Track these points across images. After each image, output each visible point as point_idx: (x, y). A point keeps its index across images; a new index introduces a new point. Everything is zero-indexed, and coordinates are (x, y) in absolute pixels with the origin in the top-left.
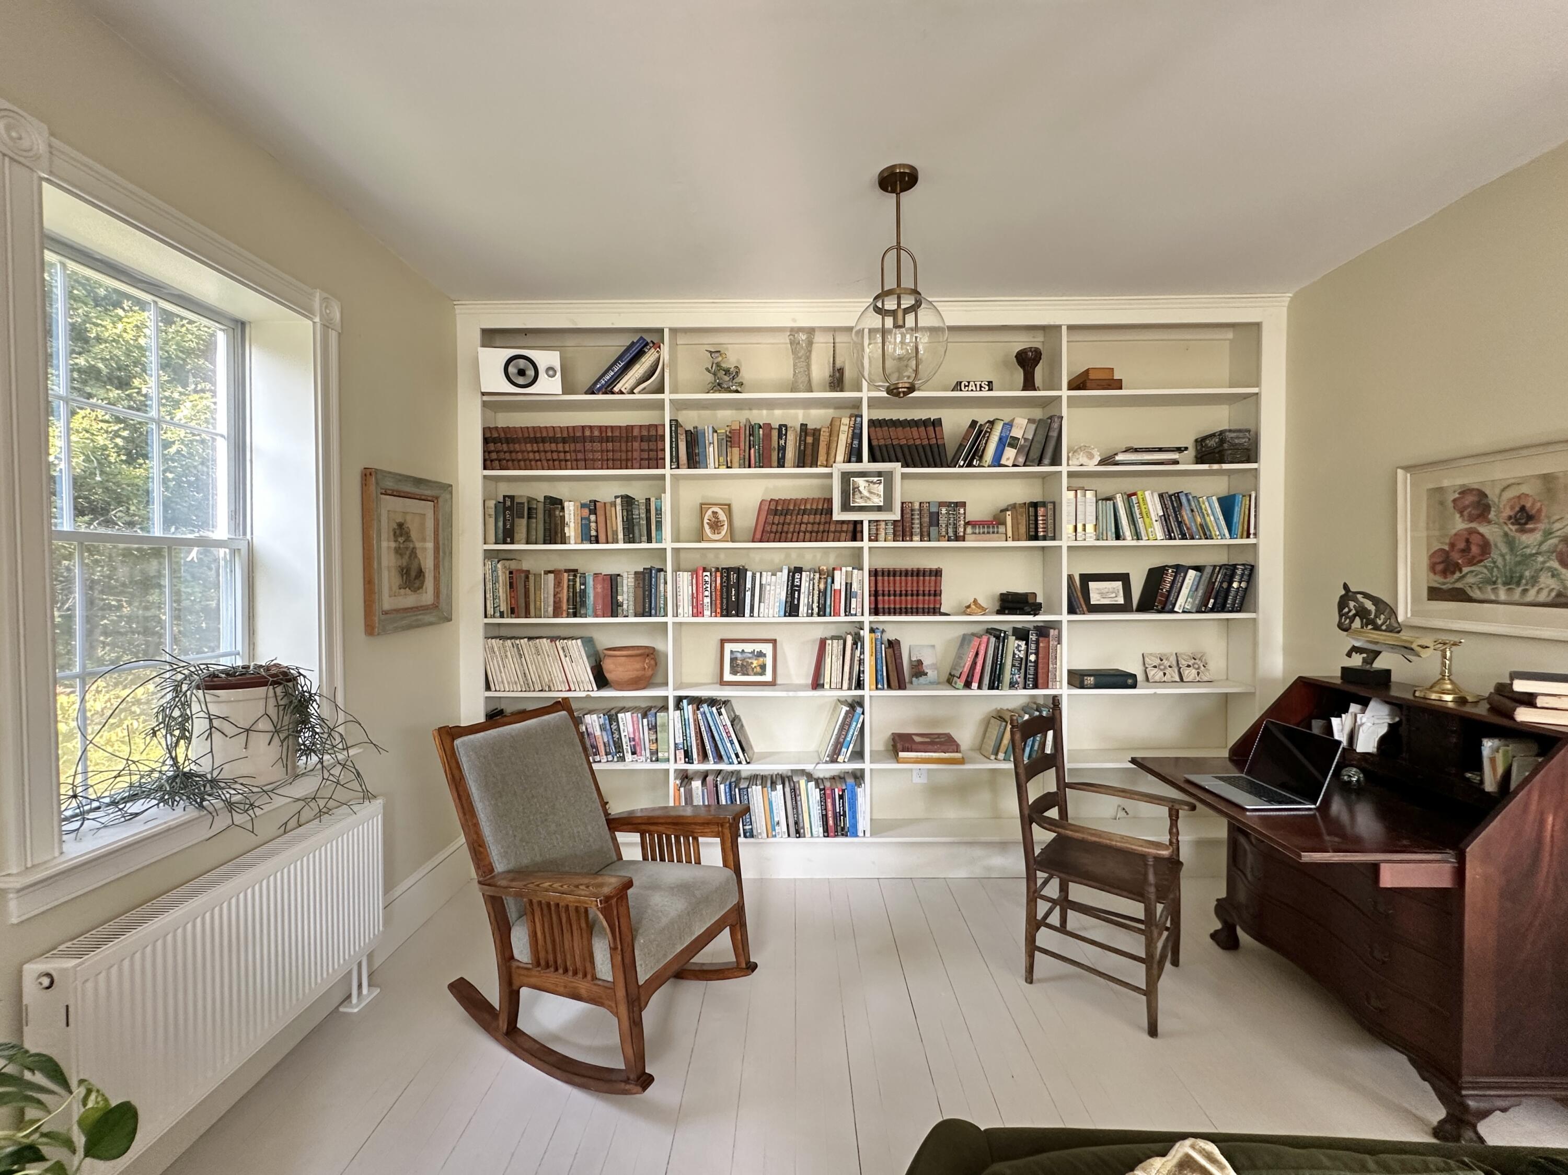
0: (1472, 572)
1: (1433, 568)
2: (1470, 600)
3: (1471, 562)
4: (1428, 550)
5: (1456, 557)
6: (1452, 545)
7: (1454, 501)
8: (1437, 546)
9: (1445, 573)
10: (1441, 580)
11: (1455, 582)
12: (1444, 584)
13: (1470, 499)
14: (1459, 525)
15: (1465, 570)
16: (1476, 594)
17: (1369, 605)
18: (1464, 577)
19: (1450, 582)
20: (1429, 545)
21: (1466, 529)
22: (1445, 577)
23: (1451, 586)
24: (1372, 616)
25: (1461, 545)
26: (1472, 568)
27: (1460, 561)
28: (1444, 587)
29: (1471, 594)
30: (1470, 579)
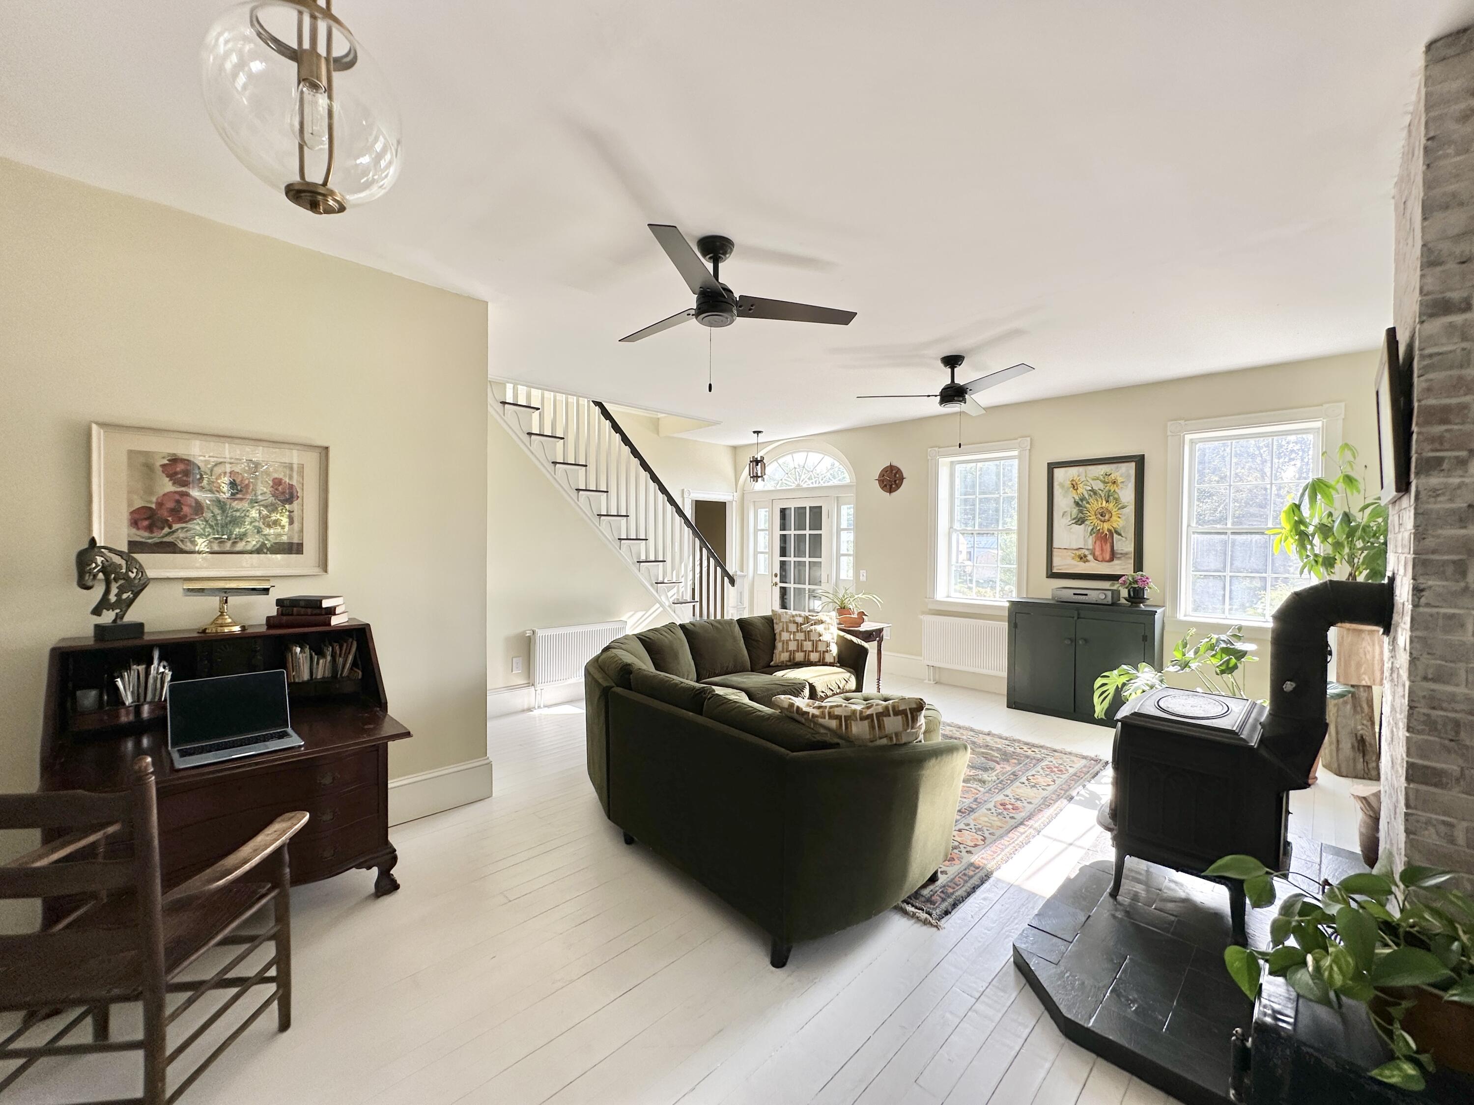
0: (183, 528)
1: (135, 523)
2: (182, 552)
3: (183, 519)
4: (129, 506)
5: (164, 513)
6: (160, 504)
7: (163, 466)
8: (139, 504)
9: (150, 528)
10: (146, 534)
11: (163, 537)
12: (152, 538)
13: (180, 467)
14: (167, 486)
15: (175, 526)
16: (189, 546)
17: (117, 560)
18: (174, 532)
19: (157, 536)
20: (130, 504)
21: (175, 492)
22: (152, 532)
23: (158, 541)
24: (124, 571)
25: (170, 505)
26: (184, 525)
27: (170, 519)
28: (150, 541)
29: (183, 547)
30: (181, 534)
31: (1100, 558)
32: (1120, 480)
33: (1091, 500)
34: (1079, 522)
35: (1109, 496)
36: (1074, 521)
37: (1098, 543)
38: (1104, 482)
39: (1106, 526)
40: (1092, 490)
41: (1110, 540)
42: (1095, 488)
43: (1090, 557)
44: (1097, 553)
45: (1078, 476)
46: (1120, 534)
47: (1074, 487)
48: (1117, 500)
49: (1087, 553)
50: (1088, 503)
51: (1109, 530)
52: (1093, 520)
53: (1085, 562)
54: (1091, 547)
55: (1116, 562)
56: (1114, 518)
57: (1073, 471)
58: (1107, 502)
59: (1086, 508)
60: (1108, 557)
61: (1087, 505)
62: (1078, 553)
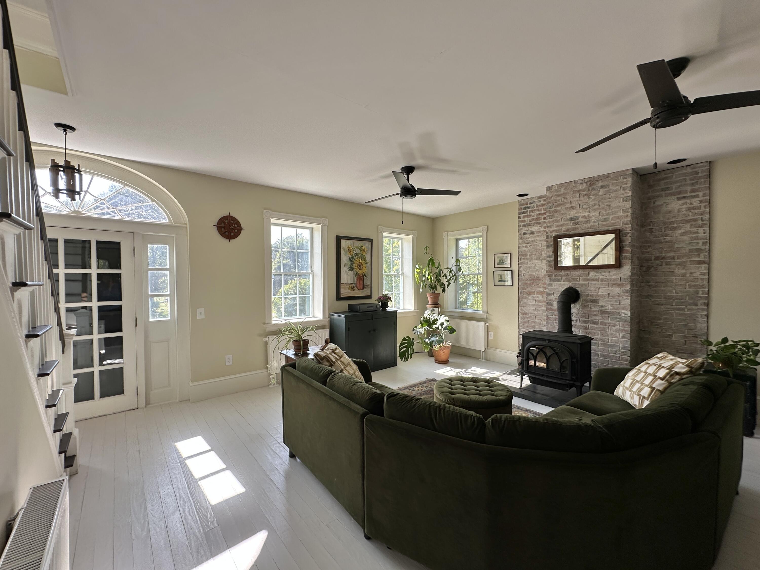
31: (359, 289)
32: (366, 250)
33: (356, 259)
34: (351, 270)
35: (362, 257)
36: (349, 269)
37: (358, 280)
38: (361, 250)
39: (361, 272)
40: (356, 253)
41: (362, 279)
42: (357, 252)
43: (355, 288)
44: (358, 286)
45: (351, 245)
46: (366, 276)
47: (349, 251)
48: (365, 259)
49: (354, 285)
50: (355, 260)
51: (362, 274)
52: (356, 269)
53: (353, 290)
54: (356, 283)
55: (365, 290)
56: (364, 268)
57: (349, 242)
58: (361, 260)
59: (354, 262)
60: (362, 288)
61: (354, 261)
62: (351, 286)
